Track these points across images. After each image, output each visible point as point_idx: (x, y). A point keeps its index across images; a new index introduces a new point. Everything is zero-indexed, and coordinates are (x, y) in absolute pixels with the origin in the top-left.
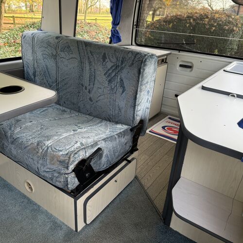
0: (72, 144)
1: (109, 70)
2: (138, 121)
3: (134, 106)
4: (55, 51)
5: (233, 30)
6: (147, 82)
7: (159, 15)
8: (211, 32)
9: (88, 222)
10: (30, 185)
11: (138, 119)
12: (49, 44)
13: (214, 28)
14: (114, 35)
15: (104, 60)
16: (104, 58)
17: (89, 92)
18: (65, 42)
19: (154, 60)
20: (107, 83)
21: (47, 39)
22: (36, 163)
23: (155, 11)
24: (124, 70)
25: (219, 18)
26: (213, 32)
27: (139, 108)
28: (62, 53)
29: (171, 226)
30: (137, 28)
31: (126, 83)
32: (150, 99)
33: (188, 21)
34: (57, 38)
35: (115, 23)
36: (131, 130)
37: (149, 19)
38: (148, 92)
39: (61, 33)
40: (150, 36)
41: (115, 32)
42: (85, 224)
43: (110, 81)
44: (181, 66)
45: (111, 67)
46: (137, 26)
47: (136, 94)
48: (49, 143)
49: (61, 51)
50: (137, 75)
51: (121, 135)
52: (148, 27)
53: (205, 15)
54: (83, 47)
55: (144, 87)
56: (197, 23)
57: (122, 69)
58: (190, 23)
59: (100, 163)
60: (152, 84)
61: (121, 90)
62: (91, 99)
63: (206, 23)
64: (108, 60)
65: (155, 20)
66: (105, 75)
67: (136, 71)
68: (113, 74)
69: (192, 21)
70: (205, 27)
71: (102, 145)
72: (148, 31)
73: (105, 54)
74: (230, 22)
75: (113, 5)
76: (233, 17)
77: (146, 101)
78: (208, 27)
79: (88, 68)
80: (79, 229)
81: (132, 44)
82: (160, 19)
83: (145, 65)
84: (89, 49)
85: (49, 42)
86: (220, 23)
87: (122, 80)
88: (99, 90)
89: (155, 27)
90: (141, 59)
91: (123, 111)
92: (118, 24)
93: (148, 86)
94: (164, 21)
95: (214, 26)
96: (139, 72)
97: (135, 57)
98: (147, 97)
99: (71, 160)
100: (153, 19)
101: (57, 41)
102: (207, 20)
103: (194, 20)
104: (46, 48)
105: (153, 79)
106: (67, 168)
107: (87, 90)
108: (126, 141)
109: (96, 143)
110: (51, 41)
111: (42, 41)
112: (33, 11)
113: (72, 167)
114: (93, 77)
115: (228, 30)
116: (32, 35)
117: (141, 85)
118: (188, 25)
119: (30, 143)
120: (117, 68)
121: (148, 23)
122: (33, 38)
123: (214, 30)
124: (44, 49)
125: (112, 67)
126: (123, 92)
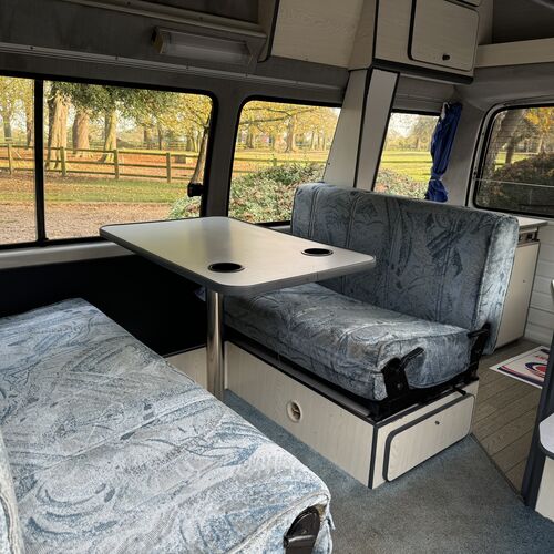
0: (382, 334)
1: (435, 239)
2: (482, 324)
3: (477, 296)
4: (348, 212)
6: (501, 259)
7: (524, 150)
9: (390, 478)
10: (297, 408)
11: (482, 318)
12: (339, 202)
14: (435, 190)
15: (429, 224)
16: (429, 221)
17: (398, 273)
18: (366, 199)
19: (513, 225)
20: (431, 258)
22: (329, 356)
23: (514, 143)
24: (463, 239)
27: (485, 300)
28: (359, 215)
29: (537, 510)
31: (464, 258)
32: (505, 288)
34: (353, 193)
35: (438, 170)
36: (470, 335)
37: (500, 159)
38: (502, 275)
39: (355, 186)
40: (501, 194)
41: (435, 184)
42: (383, 481)
43: (436, 256)
45: (440, 235)
46: (479, 174)
47: (482, 275)
48: (347, 331)
49: (358, 212)
50: (484, 246)
51: (452, 338)
52: (497, 175)
54: (395, 206)
55: (494, 265)
57: (459, 236)
59: (419, 373)
60: (509, 263)
61: (454, 270)
62: (399, 285)
64: (435, 223)
65: (513, 162)
66: (428, 246)
67: (482, 240)
68: (443, 246)
71: (423, 344)
72: (496, 184)
73: (431, 215)
77: (497, 290)
79: (400, 236)
80: (375, 486)
82: (525, 160)
83: (498, 232)
87: (456, 254)
88: (416, 270)
89: (512, 175)
90: (492, 223)
91: (455, 304)
92: (444, 171)
93: (502, 266)
94: (535, 165)
96: (488, 242)
97: (482, 219)
98: (499, 284)
99: (382, 353)
100: (508, 160)
101: (352, 198)
104: (333, 208)
105: (511, 255)
106: (376, 364)
107: (396, 270)
108: (460, 352)
109: (415, 340)
110: (344, 197)
111: (329, 198)
113: (382, 364)
114: (407, 250)
116: (313, 188)
117: (491, 262)
119: (320, 329)
120: (451, 236)
121: (496, 168)
122: (314, 193)
124: (329, 209)
125: (443, 233)
126: (457, 273)
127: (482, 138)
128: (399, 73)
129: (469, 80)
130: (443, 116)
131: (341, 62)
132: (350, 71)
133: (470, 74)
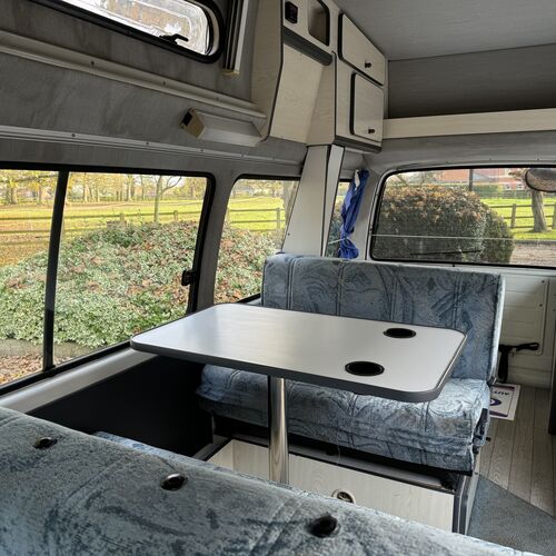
1: (440, 301)
5: (472, 219)
8: (432, 224)
13: (438, 217)
15: (431, 288)
24: (469, 299)
25: (443, 198)
26: (438, 225)
31: (472, 316)
43: (443, 316)
45: (445, 297)
46: (374, 230)
49: (348, 281)
53: (417, 196)
56: (405, 211)
58: (391, 211)
63: (421, 208)
64: (439, 287)
66: (433, 308)
68: (449, 306)
69: (393, 206)
70: (420, 217)
74: (463, 204)
76: (466, 195)
78: (425, 215)
81: (366, 259)
85: (322, 269)
86: (447, 206)
87: (464, 313)
90: (496, 282)
92: (352, 231)
95: (437, 214)
102: (421, 203)
103: (397, 205)
112: (13, 203)
114: (410, 313)
115: (463, 218)
118: (387, 215)
120: (456, 296)
123: (438, 220)
125: (447, 295)
128: (344, 147)
129: (379, 149)
131: (301, 138)
132: (308, 147)
133: (379, 145)
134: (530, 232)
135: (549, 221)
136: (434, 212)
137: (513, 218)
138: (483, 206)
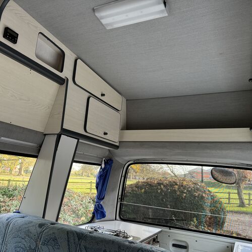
4: (35, 243)
5: (202, 197)
8: (182, 198)
12: (28, 233)
13: (185, 195)
14: (98, 210)
18: (52, 232)
21: (26, 226)
25: (187, 185)
26: (185, 199)
28: (44, 247)
30: (121, 201)
33: (159, 187)
34: (41, 226)
35: (100, 197)
41: (99, 206)
44: (174, 245)
46: (122, 199)
49: (44, 244)
53: (174, 182)
54: (74, 240)
58: (161, 189)
63: (176, 189)
69: (162, 186)
70: (176, 193)
74: (198, 189)
75: (100, 180)
76: (200, 184)
78: (178, 193)
81: (116, 219)
82: (132, 185)
84: (83, 243)
85: (28, 230)
86: (190, 189)
92: (103, 198)
94: (136, 187)
95: (184, 193)
101: (39, 230)
102: (176, 186)
103: (164, 186)
104: (22, 239)
110: (33, 230)
111: (19, 230)
115: (198, 197)
116: (7, 220)
118: (159, 191)
122: (8, 225)
123: (185, 196)
127: (123, 178)
128: (78, 139)
129: (117, 147)
130: (103, 166)
132: (45, 135)
133: (117, 144)
134: (238, 206)
135: (246, 202)
136: (183, 192)
137: (229, 199)
138: (209, 191)
